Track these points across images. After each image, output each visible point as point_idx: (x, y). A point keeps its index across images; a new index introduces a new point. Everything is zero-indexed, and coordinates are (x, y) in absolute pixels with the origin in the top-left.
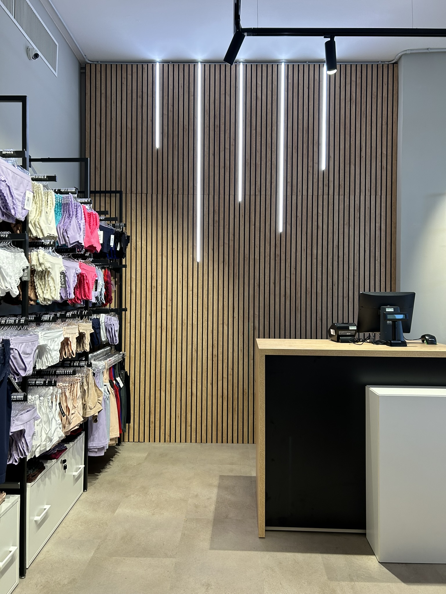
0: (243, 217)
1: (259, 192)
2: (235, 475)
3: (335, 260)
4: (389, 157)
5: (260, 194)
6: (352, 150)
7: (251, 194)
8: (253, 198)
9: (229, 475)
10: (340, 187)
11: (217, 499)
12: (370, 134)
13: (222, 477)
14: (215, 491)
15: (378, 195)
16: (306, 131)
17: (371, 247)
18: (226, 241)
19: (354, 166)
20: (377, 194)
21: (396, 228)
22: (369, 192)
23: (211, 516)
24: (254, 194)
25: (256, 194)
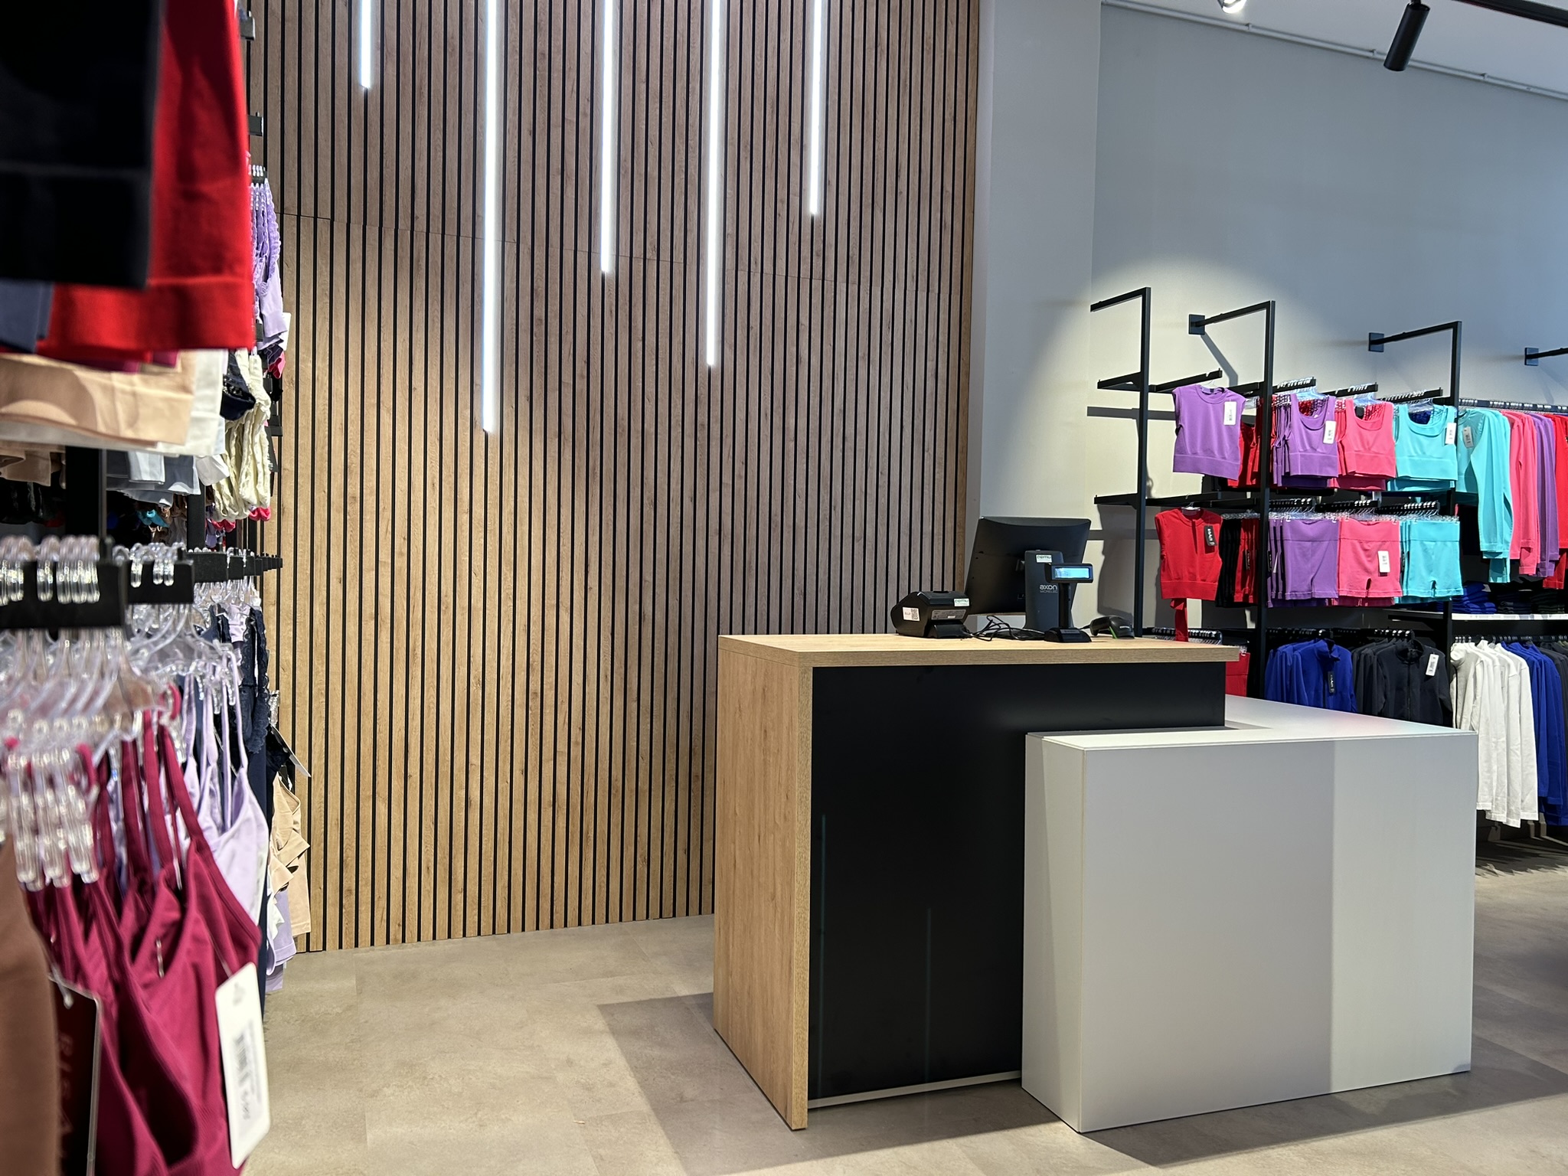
0: (611, 316)
1: (655, 253)
2: (637, 1000)
3: (837, 447)
4: (958, 202)
5: (656, 258)
6: (878, 173)
7: (634, 256)
8: (638, 266)
9: (621, 1001)
10: (850, 261)
11: (629, 1061)
12: (918, 137)
13: (605, 1009)
14: (610, 1043)
15: (933, 291)
16: (772, 107)
17: (915, 417)
18: (567, 378)
19: (882, 214)
20: (930, 289)
21: (968, 374)
22: (913, 281)
23: (640, 1103)
24: (642, 257)
25: (647, 257)
